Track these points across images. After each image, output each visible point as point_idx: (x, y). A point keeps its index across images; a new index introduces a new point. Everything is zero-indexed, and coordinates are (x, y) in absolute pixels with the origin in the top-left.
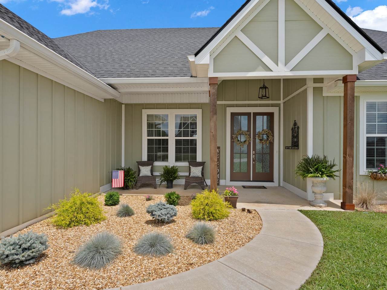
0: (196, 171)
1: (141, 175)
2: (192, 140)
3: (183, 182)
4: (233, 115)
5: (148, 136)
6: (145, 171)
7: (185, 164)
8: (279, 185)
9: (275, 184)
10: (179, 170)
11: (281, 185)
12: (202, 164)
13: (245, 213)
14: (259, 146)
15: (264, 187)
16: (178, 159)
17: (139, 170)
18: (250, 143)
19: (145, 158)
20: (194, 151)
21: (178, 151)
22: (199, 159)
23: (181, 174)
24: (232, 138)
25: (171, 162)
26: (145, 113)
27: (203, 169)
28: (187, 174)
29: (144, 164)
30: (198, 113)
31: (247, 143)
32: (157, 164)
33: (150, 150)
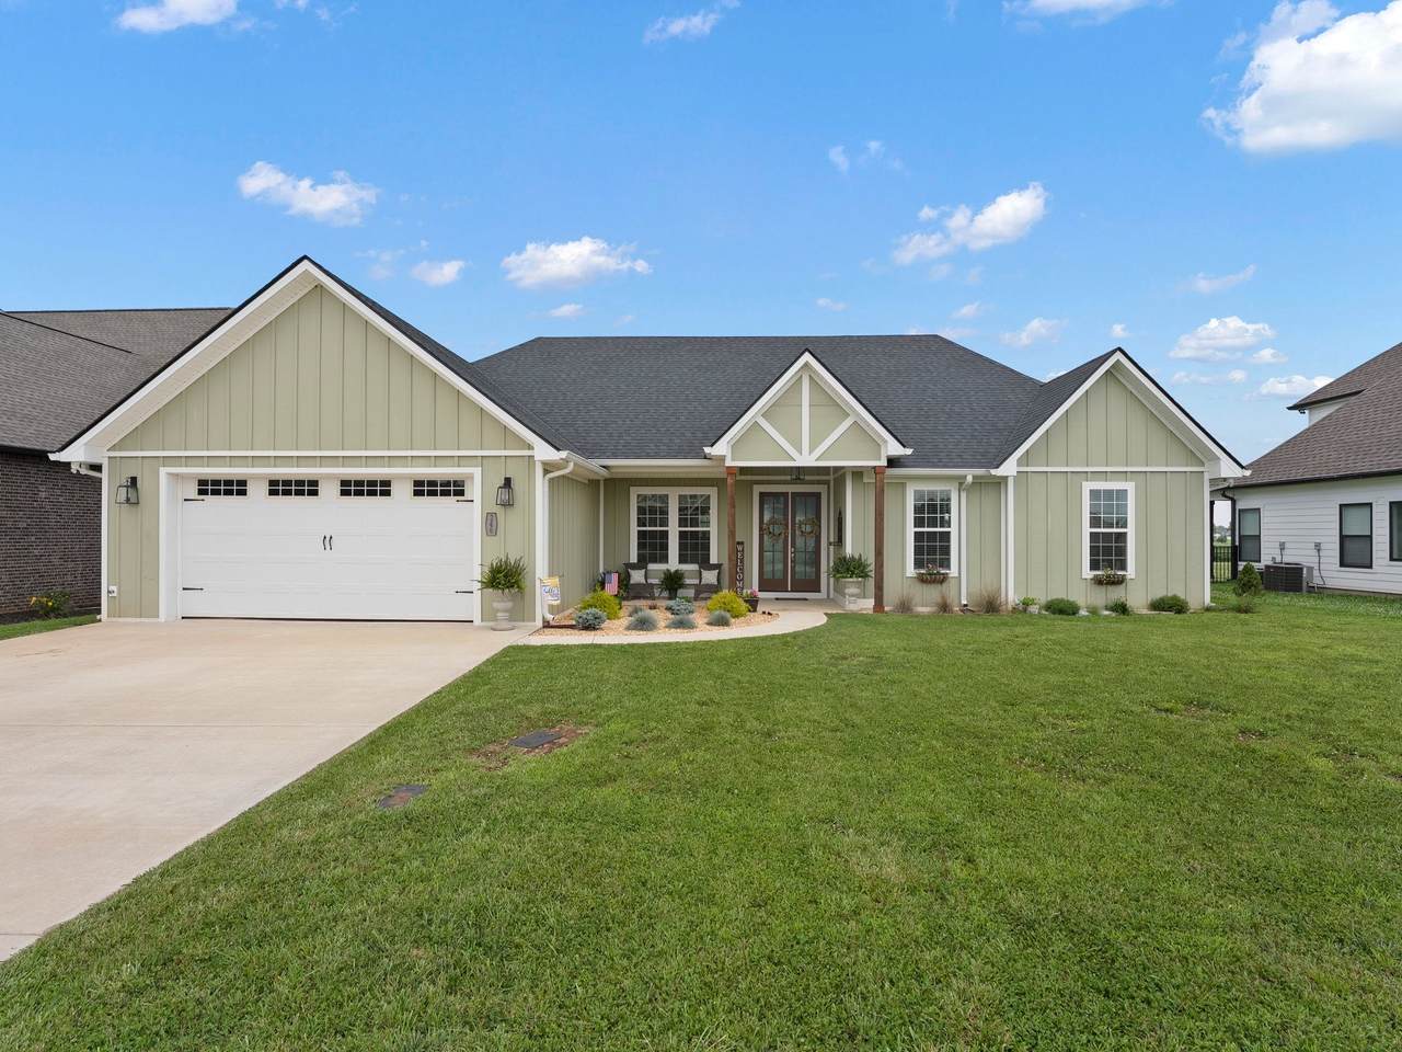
0: (710, 577)
1: (632, 582)
2: (704, 532)
3: (691, 593)
4: (762, 495)
5: (639, 526)
6: (637, 577)
7: (694, 567)
8: (828, 596)
9: (823, 595)
10: (686, 574)
11: (831, 596)
12: (718, 567)
13: (766, 616)
14: (800, 542)
15: (806, 599)
16: (682, 560)
17: (629, 576)
18: (786, 537)
19: (634, 559)
20: (707, 547)
21: (682, 547)
22: (714, 560)
23: (688, 581)
24: (761, 529)
25: (673, 564)
26: (635, 492)
27: (719, 573)
28: (697, 582)
29: (634, 566)
30: (712, 492)
31: (783, 535)
32: (652, 566)
33: (641, 546)
